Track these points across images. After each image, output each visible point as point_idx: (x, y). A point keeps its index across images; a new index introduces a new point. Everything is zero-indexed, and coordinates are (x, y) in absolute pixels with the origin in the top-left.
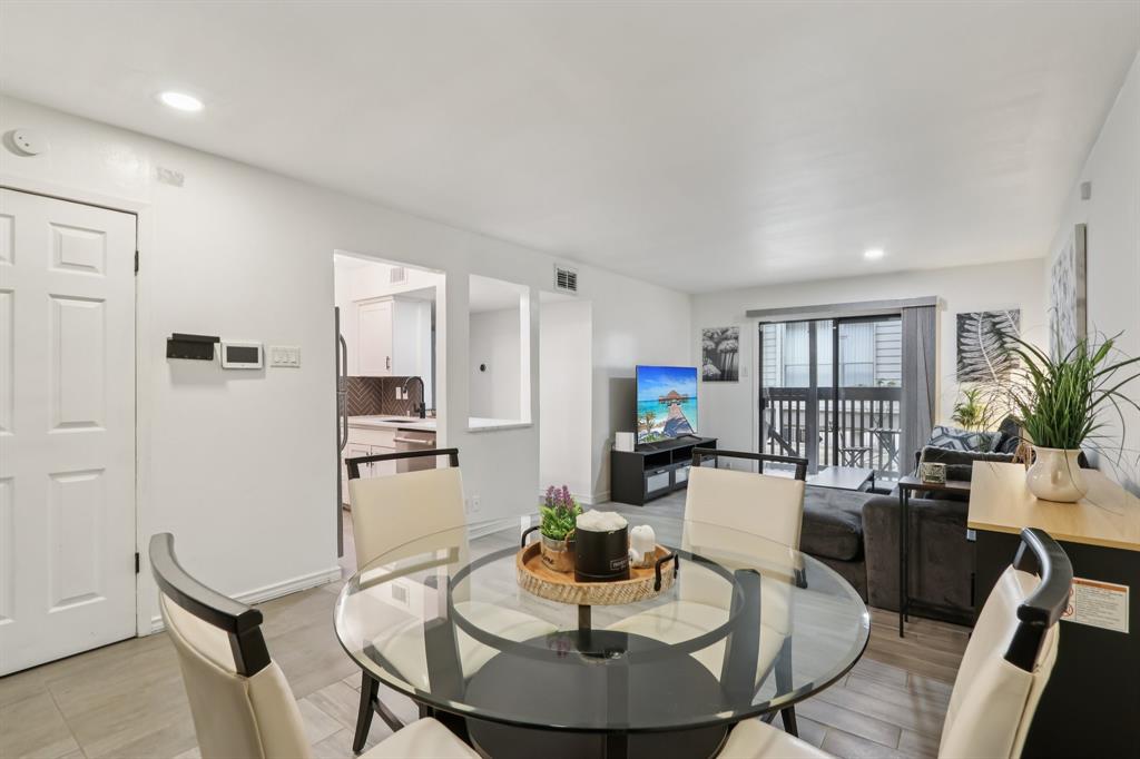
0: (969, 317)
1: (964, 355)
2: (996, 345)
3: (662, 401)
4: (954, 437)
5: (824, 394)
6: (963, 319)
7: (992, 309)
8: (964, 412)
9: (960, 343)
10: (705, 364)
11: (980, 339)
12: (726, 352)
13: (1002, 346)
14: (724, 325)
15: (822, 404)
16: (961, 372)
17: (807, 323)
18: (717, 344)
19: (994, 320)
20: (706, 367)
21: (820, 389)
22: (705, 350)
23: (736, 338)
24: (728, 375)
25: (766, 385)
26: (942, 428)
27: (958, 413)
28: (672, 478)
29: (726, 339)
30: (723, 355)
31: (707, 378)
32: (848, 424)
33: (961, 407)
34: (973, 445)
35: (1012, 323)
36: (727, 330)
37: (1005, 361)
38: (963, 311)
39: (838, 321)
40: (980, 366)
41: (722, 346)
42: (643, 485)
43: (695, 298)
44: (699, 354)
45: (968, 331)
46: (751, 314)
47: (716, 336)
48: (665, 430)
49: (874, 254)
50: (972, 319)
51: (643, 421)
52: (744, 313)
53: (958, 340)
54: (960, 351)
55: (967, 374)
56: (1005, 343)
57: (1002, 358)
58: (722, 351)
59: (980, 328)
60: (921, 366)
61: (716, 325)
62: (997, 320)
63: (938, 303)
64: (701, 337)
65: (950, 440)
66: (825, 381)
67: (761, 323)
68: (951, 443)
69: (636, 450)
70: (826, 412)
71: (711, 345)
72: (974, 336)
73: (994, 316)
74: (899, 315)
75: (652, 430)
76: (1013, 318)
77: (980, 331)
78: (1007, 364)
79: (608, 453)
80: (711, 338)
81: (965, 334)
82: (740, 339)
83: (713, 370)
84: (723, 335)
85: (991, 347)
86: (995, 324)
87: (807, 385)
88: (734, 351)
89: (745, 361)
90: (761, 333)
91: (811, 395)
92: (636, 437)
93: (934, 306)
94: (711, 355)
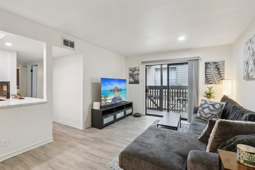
0: (208, 63)
1: (207, 75)
2: (217, 72)
3: (111, 91)
4: (209, 104)
5: (165, 87)
6: (207, 64)
7: (216, 61)
8: (208, 94)
9: (206, 72)
10: (130, 78)
11: (212, 71)
12: (136, 75)
13: (219, 73)
14: (135, 66)
15: (164, 90)
16: (207, 81)
17: (160, 65)
18: (133, 72)
19: (216, 64)
20: (130, 80)
21: (163, 86)
22: (130, 74)
23: (139, 70)
24: (137, 82)
25: (148, 85)
26: (204, 101)
27: (205, 94)
28: (115, 117)
29: (136, 71)
30: (135, 75)
31: (130, 83)
32: (171, 95)
33: (206, 92)
34: (217, 108)
35: (222, 65)
36: (136, 68)
37: (220, 77)
38: (207, 61)
39: (169, 65)
40: (212, 79)
41: (135, 73)
42: (102, 121)
43: (127, 57)
44: (128, 75)
45: (209, 68)
46: (143, 63)
47: (133, 70)
48: (112, 101)
49: (182, 38)
50: (210, 64)
51: (103, 98)
52: (141, 62)
53: (205, 71)
54: (206, 74)
55: (208, 82)
56: (220, 72)
57: (219, 76)
58: (134, 74)
59: (212, 67)
60: (194, 79)
61: (133, 66)
62: (217, 64)
63: (199, 59)
64: (128, 70)
65: (208, 105)
66: (165, 84)
67: (146, 66)
68: (208, 106)
69: (100, 109)
70: (165, 92)
71: (131, 72)
72: (210, 69)
73: (216, 63)
74: (187, 63)
75: (107, 102)
76: (222, 64)
77: (212, 68)
78: (220, 78)
79: (90, 110)
80: (131, 70)
81: (207, 69)
82: (140, 70)
83: (132, 80)
84: (135, 70)
85: (216, 73)
86: (217, 66)
87: (160, 85)
88: (138, 74)
89: (141, 77)
90: (146, 69)
91: (161, 88)
92: (101, 104)
93: (198, 60)
94: (131, 76)
